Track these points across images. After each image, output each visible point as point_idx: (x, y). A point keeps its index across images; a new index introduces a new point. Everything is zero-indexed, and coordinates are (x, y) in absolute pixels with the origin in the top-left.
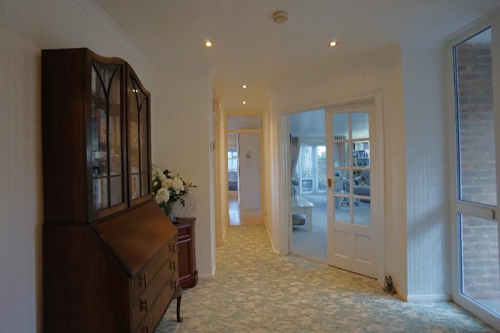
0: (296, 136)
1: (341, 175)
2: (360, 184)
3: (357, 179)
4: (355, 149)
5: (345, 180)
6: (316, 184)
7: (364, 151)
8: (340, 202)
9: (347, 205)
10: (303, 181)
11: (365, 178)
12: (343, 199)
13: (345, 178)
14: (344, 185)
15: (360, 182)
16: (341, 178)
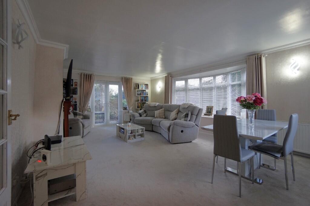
0: (90, 74)
1: (128, 109)
2: (143, 116)
3: (140, 112)
4: (139, 88)
5: (131, 113)
6: (107, 117)
7: (145, 90)
8: (128, 135)
9: (134, 137)
10: (96, 114)
11: (147, 111)
12: (130, 132)
13: (131, 111)
14: (130, 117)
15: (143, 114)
16: (128, 111)
